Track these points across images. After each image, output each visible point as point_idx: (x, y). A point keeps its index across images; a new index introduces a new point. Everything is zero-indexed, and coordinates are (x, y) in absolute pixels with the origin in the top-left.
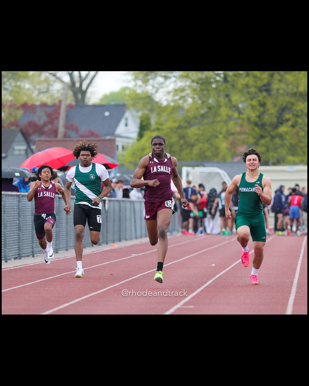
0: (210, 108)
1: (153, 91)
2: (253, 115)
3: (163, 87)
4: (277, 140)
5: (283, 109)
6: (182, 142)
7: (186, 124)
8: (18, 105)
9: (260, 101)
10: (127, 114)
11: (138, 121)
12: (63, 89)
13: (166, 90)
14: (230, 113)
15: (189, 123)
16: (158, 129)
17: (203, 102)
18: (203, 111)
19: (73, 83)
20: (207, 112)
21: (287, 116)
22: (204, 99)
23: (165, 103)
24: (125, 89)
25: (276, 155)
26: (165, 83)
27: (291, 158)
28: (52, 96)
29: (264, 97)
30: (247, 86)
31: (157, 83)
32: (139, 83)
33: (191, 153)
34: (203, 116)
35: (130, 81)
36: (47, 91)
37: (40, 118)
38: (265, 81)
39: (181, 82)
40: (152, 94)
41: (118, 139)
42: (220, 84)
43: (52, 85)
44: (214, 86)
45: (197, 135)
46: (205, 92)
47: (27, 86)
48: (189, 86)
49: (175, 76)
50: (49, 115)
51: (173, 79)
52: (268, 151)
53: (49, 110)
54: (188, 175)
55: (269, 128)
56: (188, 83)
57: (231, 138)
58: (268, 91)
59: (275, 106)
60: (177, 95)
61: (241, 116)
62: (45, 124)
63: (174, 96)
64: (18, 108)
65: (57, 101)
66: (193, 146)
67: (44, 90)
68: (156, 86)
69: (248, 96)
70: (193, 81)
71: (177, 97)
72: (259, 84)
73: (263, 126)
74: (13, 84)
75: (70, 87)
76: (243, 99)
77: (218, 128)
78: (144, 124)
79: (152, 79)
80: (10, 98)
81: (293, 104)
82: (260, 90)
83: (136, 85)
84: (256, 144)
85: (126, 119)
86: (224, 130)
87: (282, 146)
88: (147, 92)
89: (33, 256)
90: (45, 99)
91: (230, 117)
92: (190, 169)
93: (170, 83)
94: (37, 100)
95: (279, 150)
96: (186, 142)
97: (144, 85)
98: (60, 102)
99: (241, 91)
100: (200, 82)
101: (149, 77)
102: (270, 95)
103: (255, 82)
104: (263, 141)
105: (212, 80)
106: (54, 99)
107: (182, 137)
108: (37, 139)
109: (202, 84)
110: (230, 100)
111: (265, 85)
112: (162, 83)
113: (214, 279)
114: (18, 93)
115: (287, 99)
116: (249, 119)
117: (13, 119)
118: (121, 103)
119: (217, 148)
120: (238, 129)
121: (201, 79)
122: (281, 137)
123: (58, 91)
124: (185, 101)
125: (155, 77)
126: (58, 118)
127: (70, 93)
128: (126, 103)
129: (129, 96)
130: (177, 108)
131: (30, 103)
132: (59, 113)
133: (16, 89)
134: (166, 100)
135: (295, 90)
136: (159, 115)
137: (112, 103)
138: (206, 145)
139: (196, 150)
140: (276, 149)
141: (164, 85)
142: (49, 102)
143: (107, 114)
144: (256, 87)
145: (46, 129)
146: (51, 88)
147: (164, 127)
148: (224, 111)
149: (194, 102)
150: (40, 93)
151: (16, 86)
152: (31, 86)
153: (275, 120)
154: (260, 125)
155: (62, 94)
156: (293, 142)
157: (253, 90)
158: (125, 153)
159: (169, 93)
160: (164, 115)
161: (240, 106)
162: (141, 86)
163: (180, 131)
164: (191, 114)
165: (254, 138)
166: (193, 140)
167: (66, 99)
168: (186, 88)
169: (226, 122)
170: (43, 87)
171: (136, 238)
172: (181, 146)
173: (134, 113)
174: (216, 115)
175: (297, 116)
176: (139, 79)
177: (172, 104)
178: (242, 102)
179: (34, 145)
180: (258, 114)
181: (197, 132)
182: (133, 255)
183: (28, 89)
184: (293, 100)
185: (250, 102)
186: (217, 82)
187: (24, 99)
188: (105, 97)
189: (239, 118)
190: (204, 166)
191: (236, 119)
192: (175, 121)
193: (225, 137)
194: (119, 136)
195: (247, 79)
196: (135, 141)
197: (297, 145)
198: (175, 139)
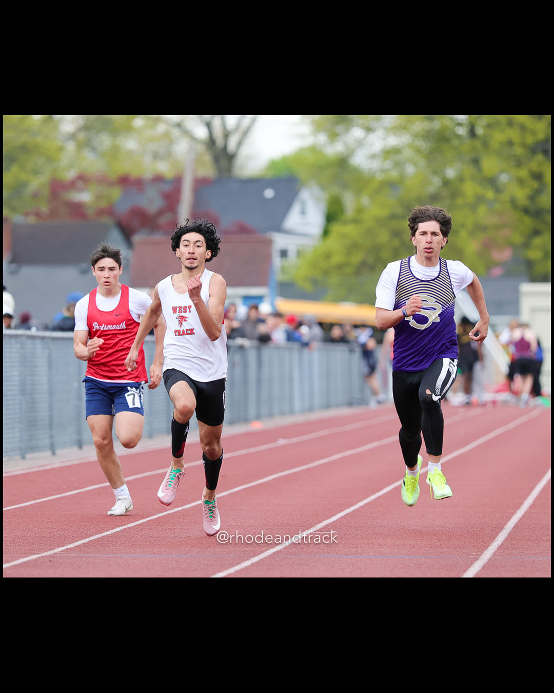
0: (446, 183)
2: (521, 194)
3: (363, 147)
8: (113, 177)
9: (532, 171)
10: (304, 195)
11: (324, 205)
14: (479, 190)
16: (356, 221)
17: (435, 172)
18: (433, 189)
19: (212, 140)
20: (439, 192)
22: (435, 166)
26: (367, 139)
28: (174, 164)
29: (539, 164)
30: (510, 143)
31: (354, 140)
32: (322, 138)
34: (434, 198)
36: (168, 155)
37: (151, 202)
38: (542, 136)
39: (396, 136)
42: (464, 140)
43: (176, 143)
47: (132, 145)
48: (410, 145)
49: (384, 128)
50: (166, 197)
51: (380, 133)
53: (167, 188)
56: (407, 139)
57: (481, 236)
58: (546, 152)
60: (388, 160)
61: (501, 197)
62: (160, 213)
63: (382, 161)
64: (112, 184)
67: (163, 153)
68: (352, 144)
69: (512, 161)
70: (416, 136)
71: (388, 164)
72: (530, 140)
73: (537, 213)
78: (334, 209)
82: (533, 150)
84: (526, 245)
85: (303, 203)
86: (470, 221)
90: (162, 168)
91: (480, 200)
93: (376, 140)
94: (148, 171)
99: (498, 154)
103: (523, 137)
104: (537, 241)
105: (450, 134)
107: (397, 233)
109: (432, 141)
110: (480, 170)
111: (541, 143)
112: (362, 140)
114: (114, 156)
116: (513, 202)
117: (103, 204)
120: (495, 220)
124: (403, 171)
130: (391, 185)
131: (135, 173)
141: (365, 143)
142: (168, 172)
143: (269, 193)
144: (523, 145)
145: (161, 221)
146: (174, 149)
147: (366, 216)
148: (470, 189)
149: (418, 172)
150: (156, 157)
151: (113, 146)
152: (138, 145)
154: (533, 212)
157: (518, 150)
159: (373, 156)
163: (393, 223)
164: (413, 194)
165: (523, 234)
168: (405, 148)
169: (473, 207)
172: (396, 249)
173: (317, 191)
174: (456, 194)
176: (323, 132)
177: (380, 177)
180: (528, 191)
183: (133, 151)
185: (515, 172)
186: (458, 137)
187: (124, 167)
189: (495, 200)
191: (491, 202)
192: (384, 206)
193: (472, 234)
195: (509, 131)
196: (317, 241)
198: (383, 237)
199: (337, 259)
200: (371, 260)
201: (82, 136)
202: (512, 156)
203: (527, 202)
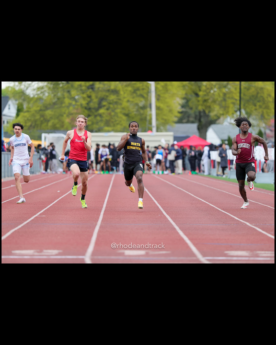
0: (58, 99)
1: (25, 88)
2: (84, 103)
3: (30, 87)
4: (98, 118)
5: (102, 99)
6: (42, 119)
7: (44, 108)
9: (88, 95)
10: (10, 102)
11: (16, 106)
13: (32, 88)
14: (70, 101)
15: (46, 107)
16: (28, 111)
17: (55, 95)
18: (54, 101)
20: (56, 102)
21: (104, 103)
22: (55, 94)
23: (32, 96)
24: (8, 87)
25: (97, 127)
27: (106, 128)
29: (90, 92)
33: (47, 125)
34: (55, 104)
40: (24, 90)
41: (3, 117)
42: (65, 84)
44: (61, 85)
45: (51, 115)
46: (56, 90)
48: (46, 86)
52: (93, 123)
54: (45, 138)
55: (93, 111)
57: (71, 117)
58: (93, 88)
59: (96, 97)
60: (39, 91)
61: (77, 103)
63: (37, 91)
66: (48, 121)
68: (27, 86)
69: (81, 92)
71: (39, 92)
72: (88, 84)
73: (89, 109)
76: (78, 93)
77: (63, 110)
78: (20, 108)
81: (107, 96)
82: (88, 88)
83: (14, 85)
85: (9, 105)
86: (67, 112)
87: (101, 121)
88: (21, 89)
91: (70, 104)
92: (46, 135)
93: (35, 84)
95: (100, 124)
96: (44, 119)
97: (19, 85)
99: (76, 89)
102: (94, 91)
103: (85, 83)
110: (70, 94)
111: (91, 85)
112: (30, 84)
113: (58, 200)
115: (104, 93)
116: (81, 105)
119: (63, 122)
120: (75, 111)
122: (100, 115)
124: (44, 95)
128: (9, 95)
129: (11, 91)
130: (40, 99)
135: (108, 88)
136: (29, 103)
138: (56, 121)
139: (50, 124)
140: (97, 123)
144: (86, 86)
147: (32, 110)
148: (67, 101)
149: (49, 96)
153: (97, 106)
156: (108, 118)
157: (84, 88)
158: (8, 125)
159: (34, 90)
160: (32, 102)
161: (77, 97)
162: (17, 86)
163: (41, 112)
164: (48, 102)
166: (48, 118)
169: (68, 107)
172: (42, 121)
173: (14, 101)
174: (62, 103)
175: (110, 103)
176: (17, 82)
177: (36, 96)
178: (78, 95)
180: (86, 102)
181: (51, 113)
184: (107, 94)
185: (82, 95)
189: (75, 105)
190: (55, 133)
191: (74, 105)
192: (38, 106)
193: (68, 116)
194: (4, 115)
196: (15, 118)
197: (109, 120)
198: (38, 117)
200: (33, 124)
202: (81, 90)
203: (86, 105)
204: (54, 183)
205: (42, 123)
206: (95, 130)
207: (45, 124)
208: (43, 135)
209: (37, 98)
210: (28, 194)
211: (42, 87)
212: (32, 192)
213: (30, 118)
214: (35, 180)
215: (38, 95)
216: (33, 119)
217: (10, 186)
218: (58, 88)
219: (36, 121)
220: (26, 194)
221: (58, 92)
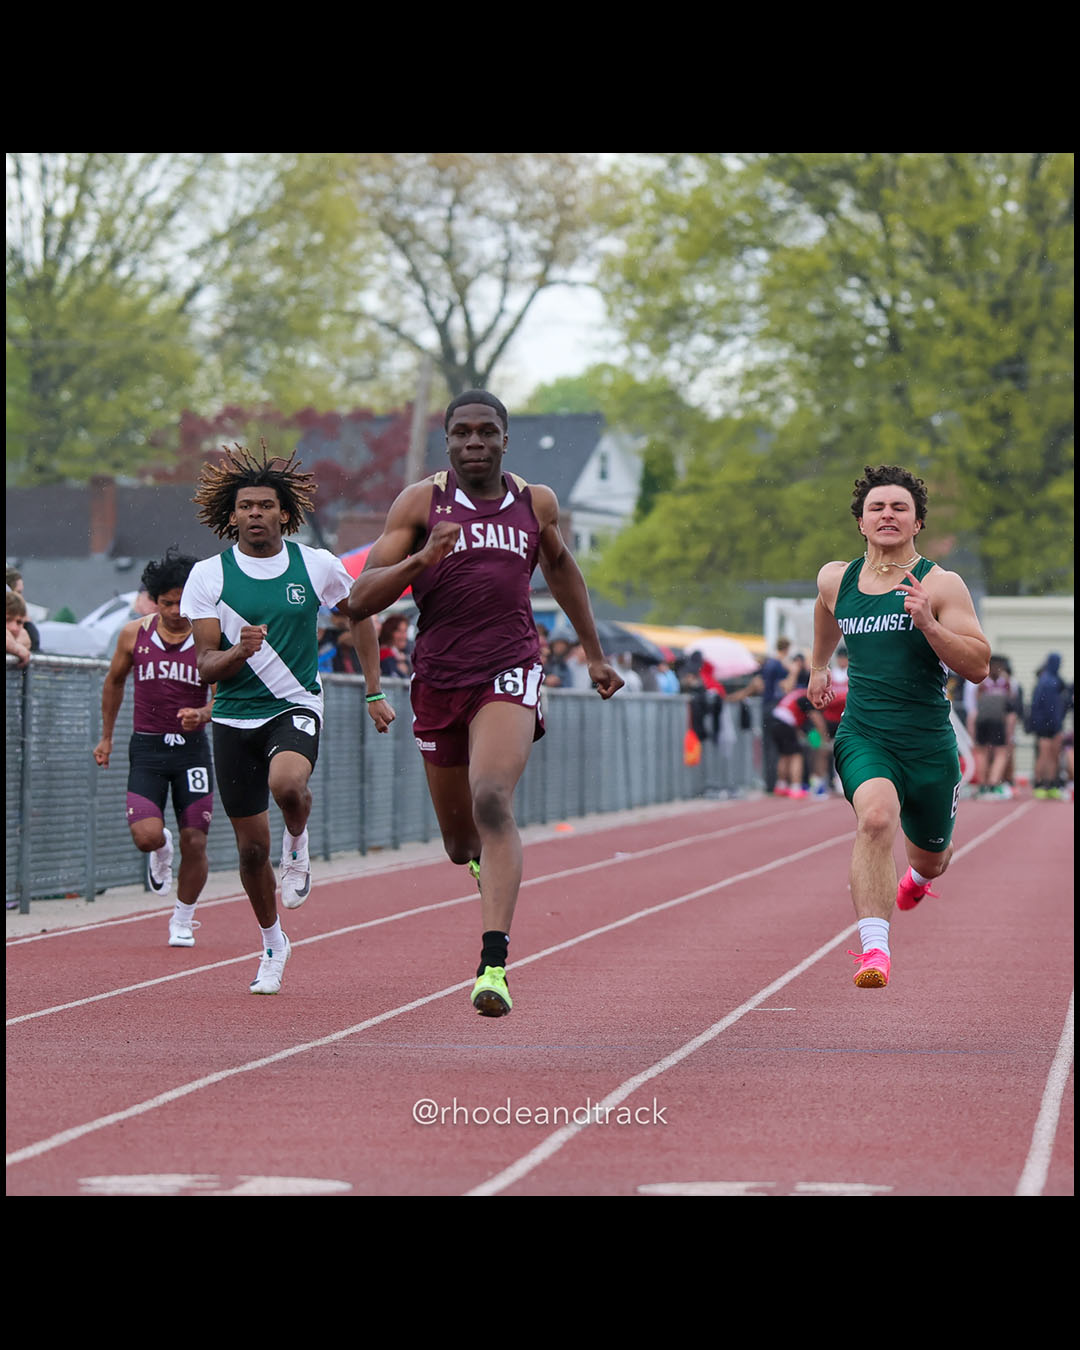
0: (848, 427)
1: (684, 376)
2: (974, 448)
3: (709, 366)
4: (1044, 523)
5: (1062, 432)
6: (766, 525)
7: (778, 475)
8: (288, 414)
9: (992, 408)
10: (607, 444)
11: (638, 464)
12: (420, 368)
13: (719, 372)
14: (907, 440)
15: (786, 469)
16: (696, 489)
17: (828, 410)
18: (827, 436)
19: (448, 351)
20: (838, 440)
22: (831, 401)
23: (716, 412)
24: (601, 369)
25: (1039, 567)
26: (717, 354)
28: (385, 391)
29: (1006, 396)
30: (957, 362)
31: (696, 354)
32: (642, 351)
33: (792, 558)
34: (829, 450)
35: (614, 348)
36: (373, 375)
37: (350, 453)
38: (1010, 350)
39: (765, 349)
40: (679, 384)
41: (578, 517)
42: (878, 355)
43: (387, 358)
44: (860, 362)
45: (809, 504)
46: (834, 381)
47: (314, 360)
48: (789, 363)
49: (745, 334)
50: (376, 446)
51: (742, 342)
52: (1016, 551)
53: (377, 432)
54: (782, 621)
55: (1018, 487)
56: (785, 353)
58: (1018, 377)
59: (1037, 420)
60: (751, 388)
61: (940, 451)
62: (366, 473)
63: (742, 390)
64: (287, 425)
65: (401, 405)
66: (798, 536)
67: (365, 372)
68: (692, 360)
69: (960, 392)
70: (799, 349)
71: (752, 396)
72: (993, 356)
73: (1001, 479)
74: (273, 353)
75: (439, 363)
76: (946, 401)
78: (656, 471)
79: (678, 340)
80: (265, 395)
82: (996, 374)
83: (632, 358)
84: (982, 532)
85: (604, 459)
88: (664, 380)
89: (327, 858)
90: (365, 396)
91: (906, 455)
92: (788, 605)
93: (732, 354)
94: (344, 402)
95: (1049, 552)
96: (776, 525)
97: (655, 359)
98: (410, 406)
99: (938, 379)
100: (821, 349)
101: (672, 335)
102: (1023, 389)
103: (982, 351)
104: (1001, 526)
105: (856, 346)
106: (394, 399)
107: (766, 512)
108: (341, 515)
109: (824, 357)
110: (906, 405)
111: (1009, 361)
112: (708, 354)
114: (286, 378)
116: (961, 459)
118: (589, 410)
121: (821, 342)
122: (1054, 511)
123: (404, 374)
124: (775, 407)
125: (689, 336)
126: (403, 453)
127: (440, 382)
128: (603, 410)
129: (612, 389)
130: (751, 427)
131: (322, 409)
132: (407, 440)
133: (280, 369)
134: (721, 402)
136: (699, 445)
137: (563, 411)
139: (805, 551)
140: (1039, 549)
141: (714, 360)
142: (378, 405)
143: (547, 442)
144: (982, 365)
145: (367, 486)
146: (384, 366)
147: (716, 480)
148: (890, 436)
149: (801, 409)
150: (352, 379)
151: (281, 360)
152: (325, 360)
153: (1037, 463)
154: (995, 476)
155: (416, 385)
157: (973, 374)
158: (599, 557)
159: (728, 382)
160: (715, 445)
161: (937, 421)
162: (645, 362)
163: (760, 494)
164: (793, 444)
165: (977, 514)
166: (797, 521)
167: (428, 396)
168: (781, 368)
170: (361, 362)
171: (630, 806)
172: (764, 537)
173: (627, 439)
174: (864, 448)
176: (642, 341)
177: (738, 415)
178: (944, 410)
179: (332, 531)
180: (987, 443)
181: (809, 496)
182: (621, 857)
183: (317, 369)
185: (965, 409)
186: (869, 350)
187: (305, 397)
188: (543, 393)
189: (932, 456)
191: (923, 460)
192: (745, 465)
194: (581, 508)
195: (957, 342)
196: (629, 522)
198: (744, 516)
199: (664, 552)
200: (722, 554)
201: (231, 342)
202: (961, 383)
203: (985, 461)
204: (829, 843)
205: (764, 547)
206: (1026, 582)
207: (780, 552)
208: (773, 607)
209: (743, 420)
210: (701, 898)
211: (767, 366)
212: (720, 892)
213: (702, 523)
214: (733, 830)
215: (746, 406)
216: (719, 527)
217: (613, 857)
218: (844, 376)
219: (733, 536)
220: (689, 902)
221: (843, 397)
